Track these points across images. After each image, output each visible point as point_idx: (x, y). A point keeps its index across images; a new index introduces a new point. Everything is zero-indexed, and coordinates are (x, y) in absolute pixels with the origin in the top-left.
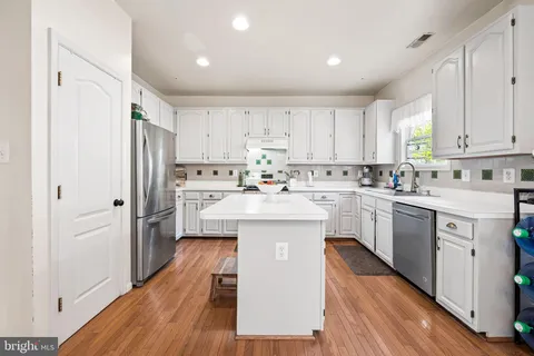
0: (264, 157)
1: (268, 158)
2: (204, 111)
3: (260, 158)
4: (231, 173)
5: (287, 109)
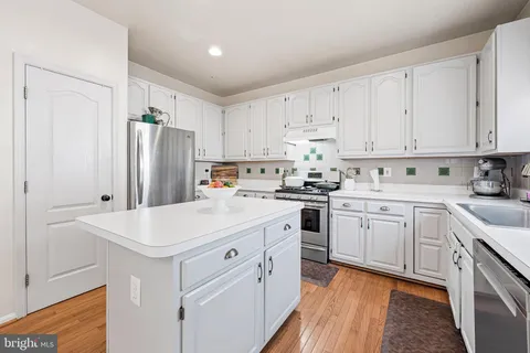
0: (313, 151)
1: (318, 152)
3: (308, 153)
4: (277, 171)
5: (335, 85)
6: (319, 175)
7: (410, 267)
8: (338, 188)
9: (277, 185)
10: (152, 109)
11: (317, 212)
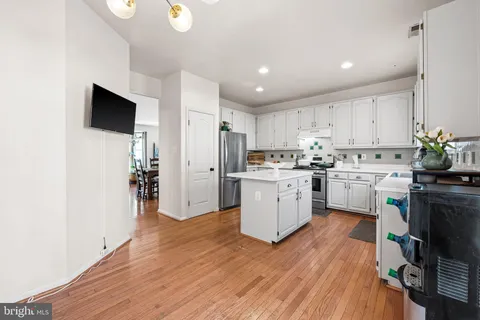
0: (316, 144)
1: (319, 144)
2: (271, 115)
3: (313, 144)
4: (292, 156)
5: (331, 104)
6: (320, 159)
7: (373, 210)
8: (332, 166)
9: (293, 165)
10: (224, 123)
11: (320, 180)
